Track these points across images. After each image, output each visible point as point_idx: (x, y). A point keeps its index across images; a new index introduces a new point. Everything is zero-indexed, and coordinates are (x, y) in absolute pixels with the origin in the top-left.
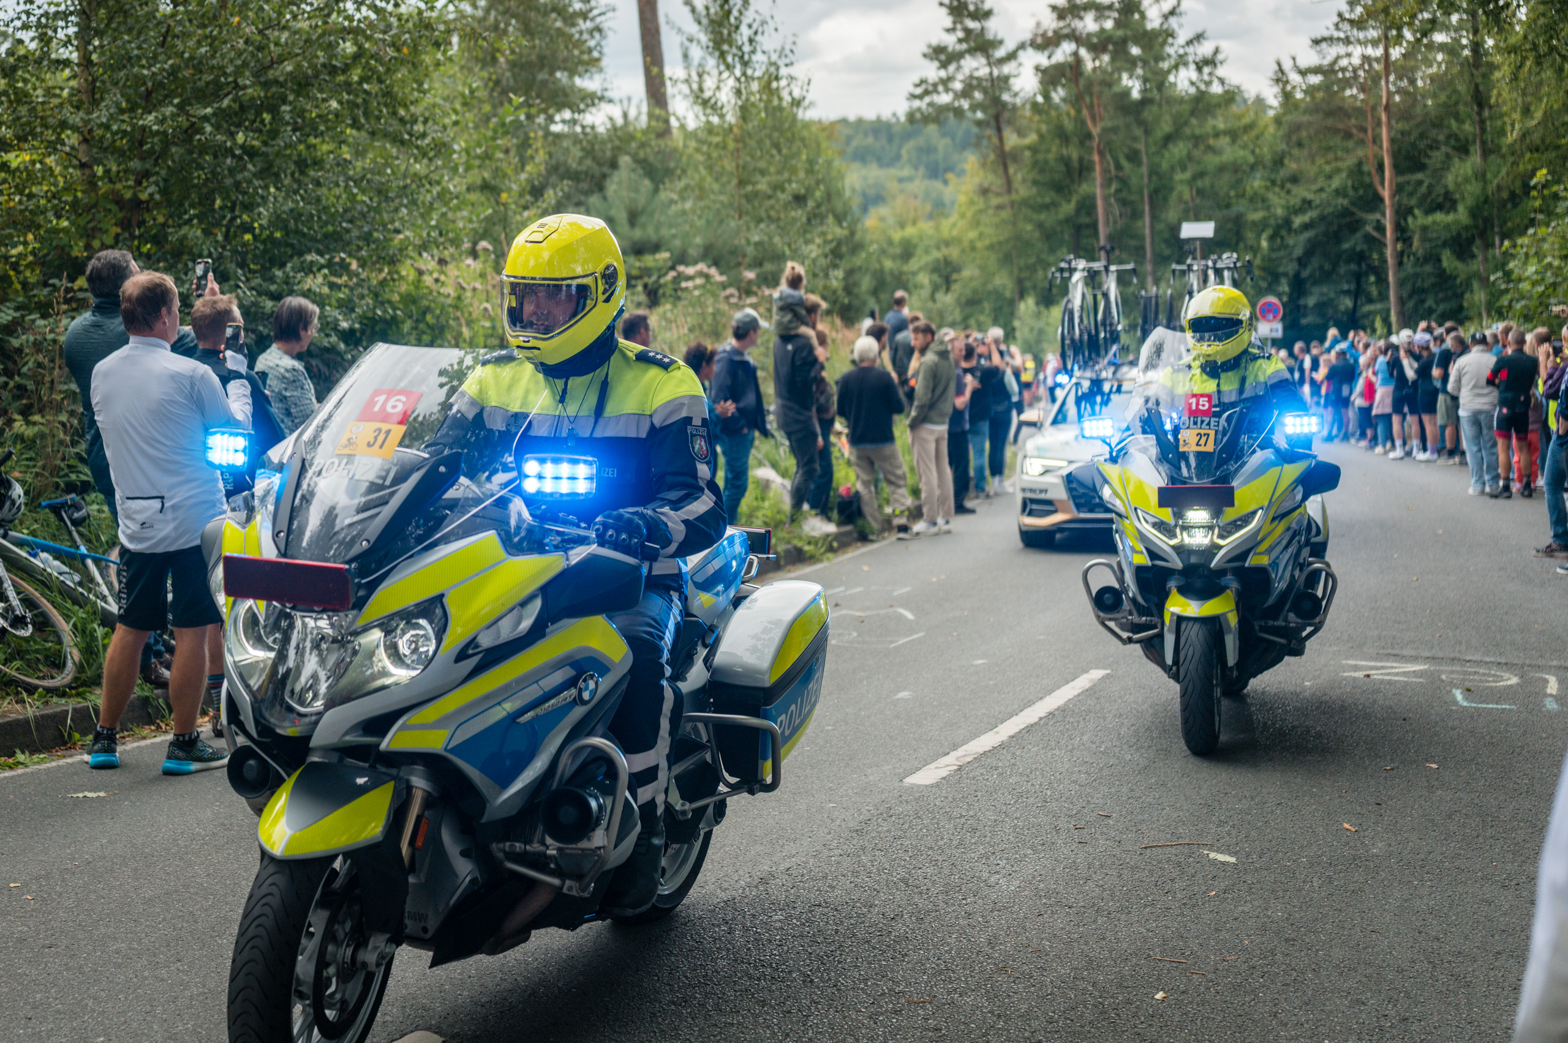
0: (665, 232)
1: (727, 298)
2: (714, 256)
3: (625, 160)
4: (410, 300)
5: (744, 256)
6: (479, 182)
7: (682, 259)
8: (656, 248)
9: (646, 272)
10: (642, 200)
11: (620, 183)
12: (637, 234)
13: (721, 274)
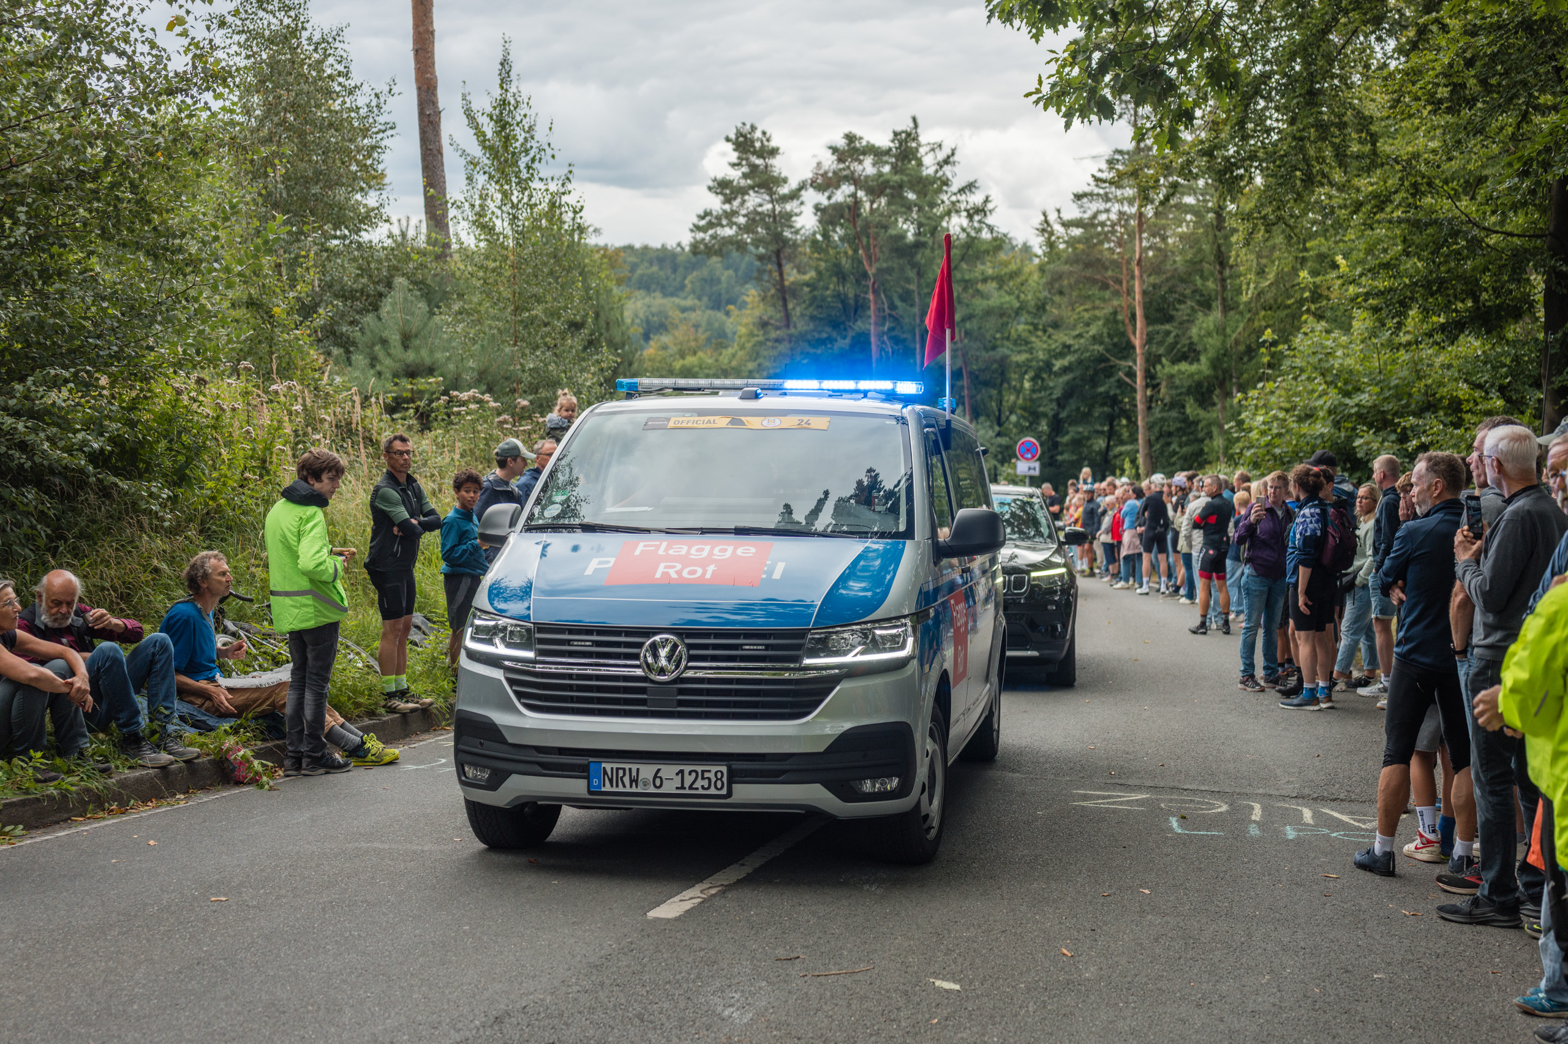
0: (440, 356)
1: (501, 423)
2: (488, 382)
3: (400, 281)
4: (167, 419)
5: (520, 382)
6: (245, 298)
7: (456, 383)
8: (431, 371)
9: (416, 395)
10: (416, 324)
11: (394, 304)
12: (410, 356)
13: (495, 401)
